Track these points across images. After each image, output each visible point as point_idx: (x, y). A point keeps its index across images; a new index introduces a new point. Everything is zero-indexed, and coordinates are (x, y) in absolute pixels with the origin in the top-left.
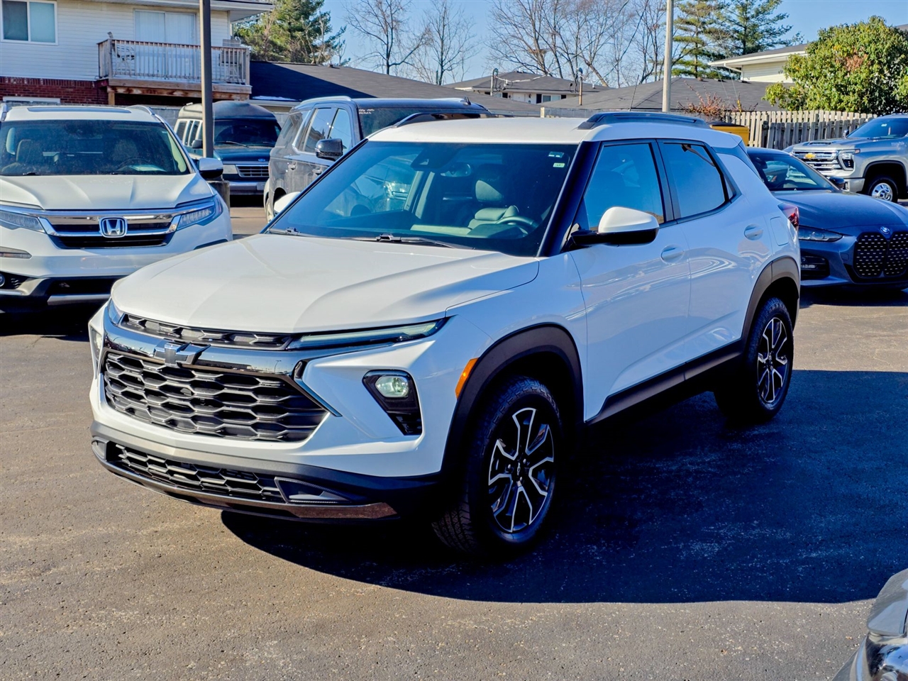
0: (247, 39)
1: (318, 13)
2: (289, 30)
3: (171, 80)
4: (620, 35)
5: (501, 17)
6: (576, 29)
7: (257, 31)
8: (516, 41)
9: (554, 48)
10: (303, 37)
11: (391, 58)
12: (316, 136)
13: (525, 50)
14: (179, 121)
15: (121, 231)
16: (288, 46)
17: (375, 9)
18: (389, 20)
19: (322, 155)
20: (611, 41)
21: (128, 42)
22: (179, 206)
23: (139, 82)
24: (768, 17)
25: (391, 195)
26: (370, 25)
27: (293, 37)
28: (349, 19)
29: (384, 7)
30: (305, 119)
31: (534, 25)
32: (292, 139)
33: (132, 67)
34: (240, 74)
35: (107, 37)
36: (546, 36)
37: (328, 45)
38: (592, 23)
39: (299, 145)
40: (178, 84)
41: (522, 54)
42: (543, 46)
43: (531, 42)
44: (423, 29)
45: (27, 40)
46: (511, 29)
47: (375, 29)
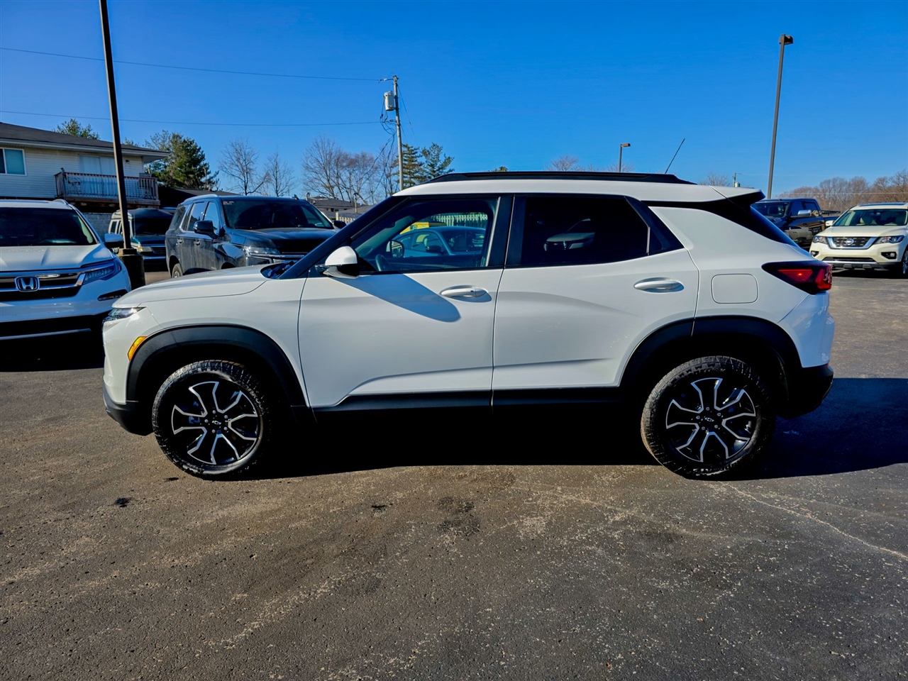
0: (160, 178)
1: (202, 163)
2: (185, 173)
3: (107, 197)
4: (371, 178)
5: (307, 168)
6: (349, 175)
7: (165, 174)
8: (317, 181)
9: (338, 185)
10: (194, 177)
11: (248, 189)
12: (193, 220)
13: (322, 186)
14: (112, 221)
15: (35, 287)
16: (186, 182)
17: (236, 162)
18: (245, 168)
19: (199, 231)
20: (368, 181)
21: (75, 174)
22: (83, 267)
23: (85, 198)
24: (444, 171)
25: (248, 255)
26: (234, 171)
27: (189, 178)
28: (222, 168)
29: (241, 161)
30: (187, 210)
31: (326, 172)
32: (179, 225)
33: (79, 189)
34: (152, 193)
35: (61, 171)
36: (333, 179)
37: (209, 182)
38: (357, 172)
39: (184, 227)
40: (111, 200)
41: (321, 188)
42: (333, 184)
43: (325, 181)
44: (265, 174)
45: (4, 172)
46: (314, 175)
47: (237, 173)
